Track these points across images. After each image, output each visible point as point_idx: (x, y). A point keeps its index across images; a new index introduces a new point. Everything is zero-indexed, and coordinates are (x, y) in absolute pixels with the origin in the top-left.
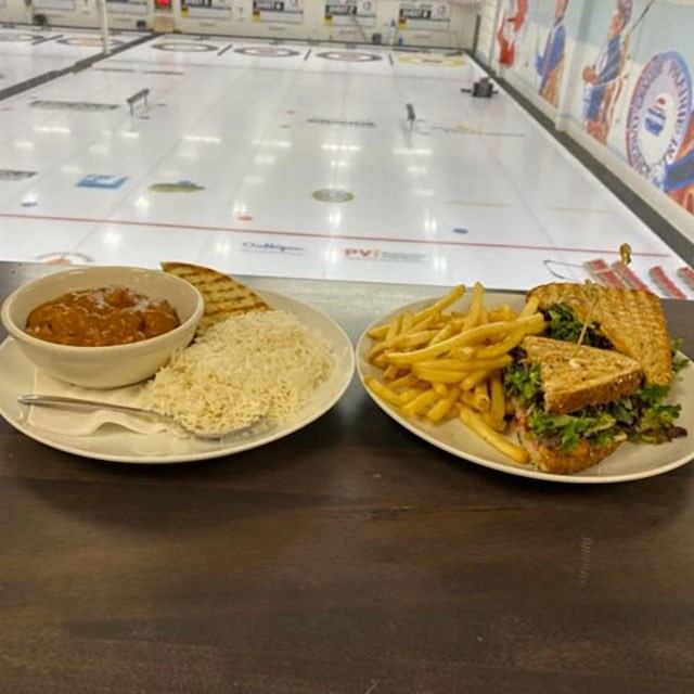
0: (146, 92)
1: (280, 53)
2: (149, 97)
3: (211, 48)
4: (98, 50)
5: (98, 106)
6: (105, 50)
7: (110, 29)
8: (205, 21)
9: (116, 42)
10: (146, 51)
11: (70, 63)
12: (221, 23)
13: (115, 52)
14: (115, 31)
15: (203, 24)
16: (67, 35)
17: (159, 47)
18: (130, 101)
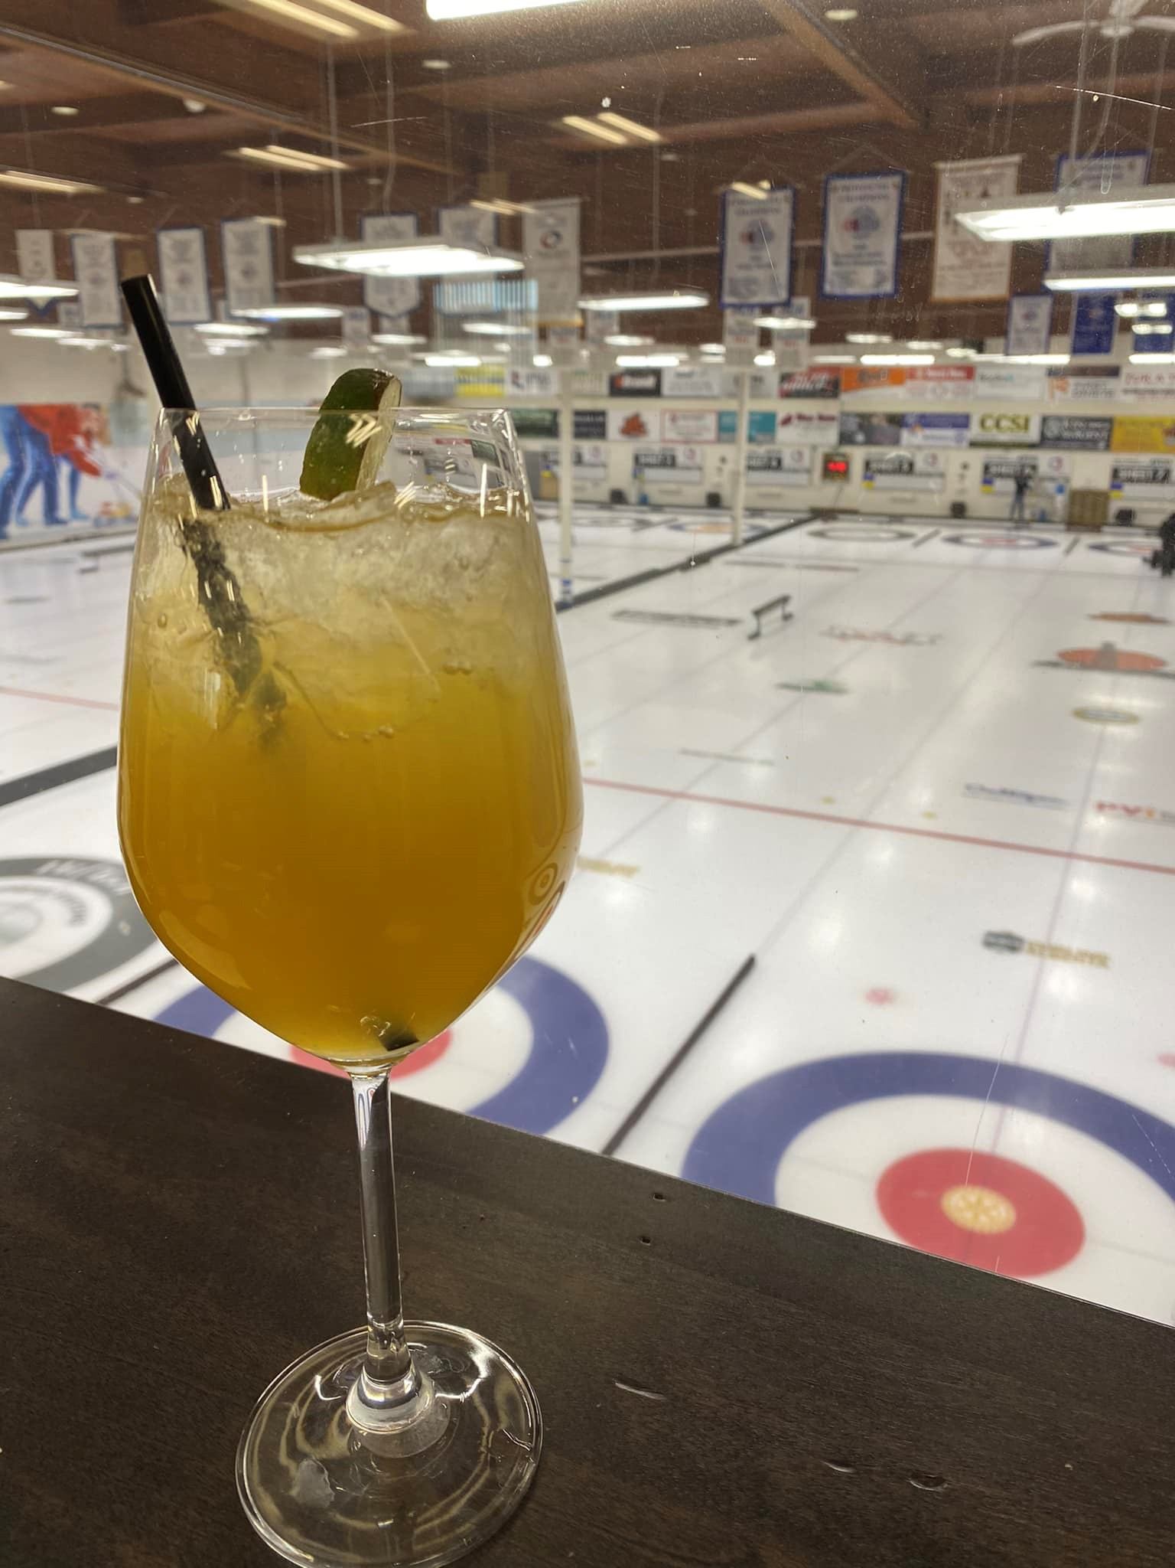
0: (784, 600)
1: (1024, 543)
2: (790, 608)
3: (903, 536)
4: (724, 539)
5: (710, 621)
6: (734, 539)
7: (747, 509)
8: (897, 494)
9: (754, 527)
10: (798, 541)
11: (680, 558)
12: (922, 497)
13: (749, 541)
14: (754, 512)
15: (895, 500)
16: (683, 519)
17: (820, 534)
18: (758, 613)
